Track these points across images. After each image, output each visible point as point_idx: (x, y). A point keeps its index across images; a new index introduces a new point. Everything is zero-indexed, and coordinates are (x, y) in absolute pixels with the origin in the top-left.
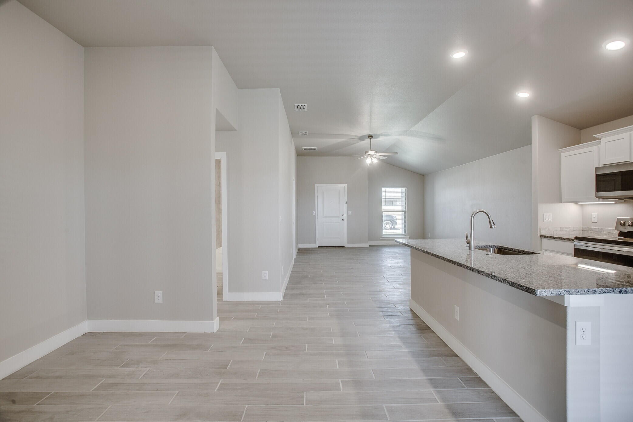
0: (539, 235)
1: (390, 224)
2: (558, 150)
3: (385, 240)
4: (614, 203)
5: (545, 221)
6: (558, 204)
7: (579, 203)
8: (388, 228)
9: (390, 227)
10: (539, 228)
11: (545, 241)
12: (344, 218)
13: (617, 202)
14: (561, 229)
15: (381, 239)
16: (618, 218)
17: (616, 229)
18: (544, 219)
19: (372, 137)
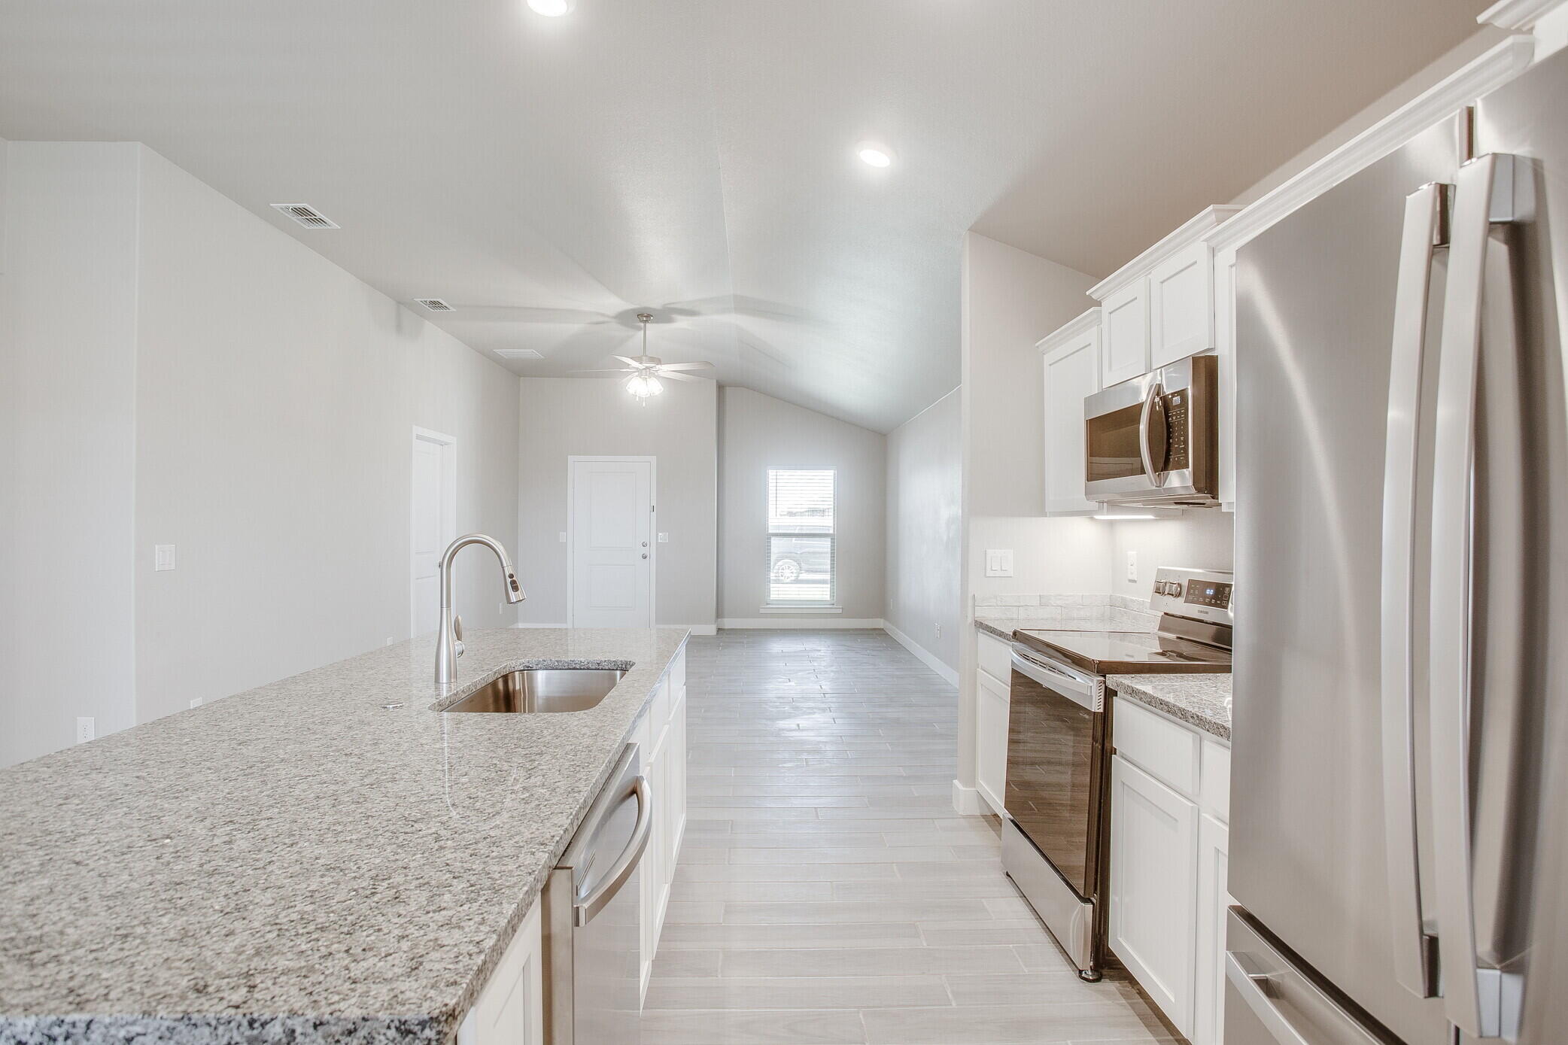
0: (970, 620)
1: (792, 567)
2: (1037, 345)
3: (772, 616)
4: (1152, 517)
5: (990, 573)
6: (1034, 519)
7: (1096, 517)
8: (788, 580)
9: (795, 575)
10: (970, 595)
11: (984, 639)
12: (645, 551)
13: (1162, 516)
14: (1043, 601)
15: (762, 611)
16: (1158, 569)
17: (1153, 605)
18: (988, 567)
19: (649, 316)
